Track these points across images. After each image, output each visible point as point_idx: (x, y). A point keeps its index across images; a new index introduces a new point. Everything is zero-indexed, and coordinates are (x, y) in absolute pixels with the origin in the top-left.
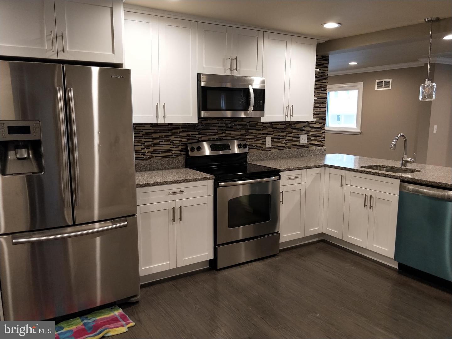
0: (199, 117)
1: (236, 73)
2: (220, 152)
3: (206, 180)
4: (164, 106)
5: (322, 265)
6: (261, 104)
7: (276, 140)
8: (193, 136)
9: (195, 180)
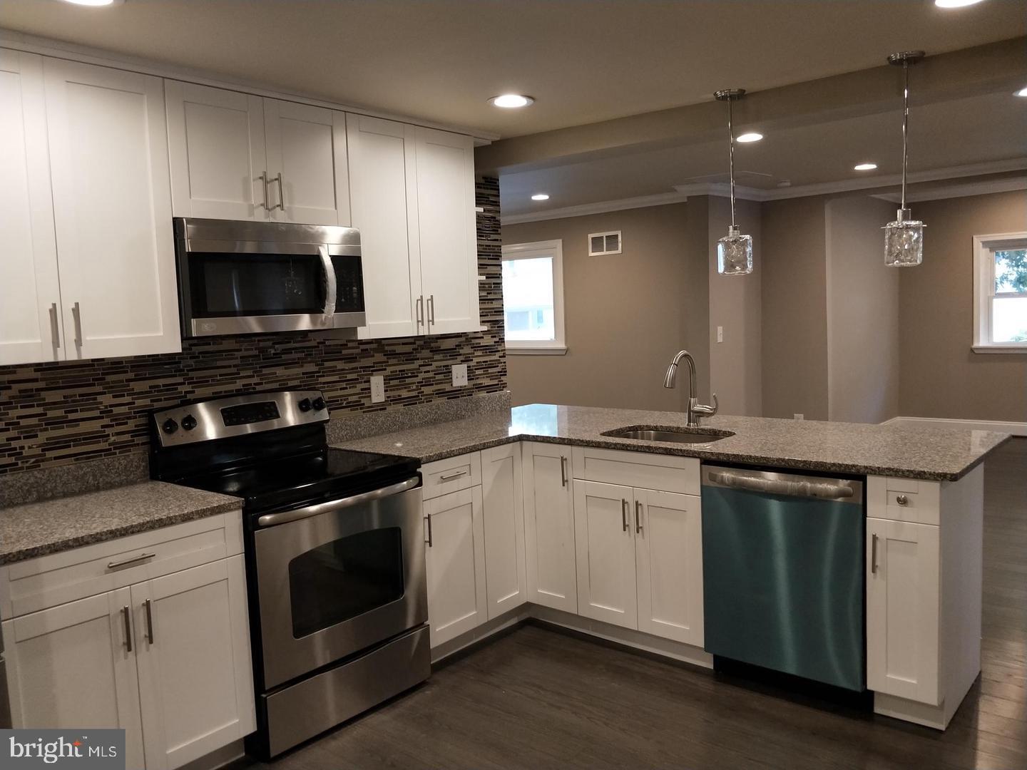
0: (186, 336)
1: (280, 217)
2: (246, 427)
3: (220, 512)
4: (76, 311)
5: (542, 692)
6: (355, 295)
7: (396, 382)
8: (167, 390)
9: (187, 518)
